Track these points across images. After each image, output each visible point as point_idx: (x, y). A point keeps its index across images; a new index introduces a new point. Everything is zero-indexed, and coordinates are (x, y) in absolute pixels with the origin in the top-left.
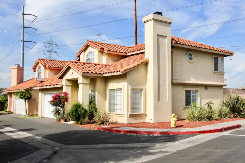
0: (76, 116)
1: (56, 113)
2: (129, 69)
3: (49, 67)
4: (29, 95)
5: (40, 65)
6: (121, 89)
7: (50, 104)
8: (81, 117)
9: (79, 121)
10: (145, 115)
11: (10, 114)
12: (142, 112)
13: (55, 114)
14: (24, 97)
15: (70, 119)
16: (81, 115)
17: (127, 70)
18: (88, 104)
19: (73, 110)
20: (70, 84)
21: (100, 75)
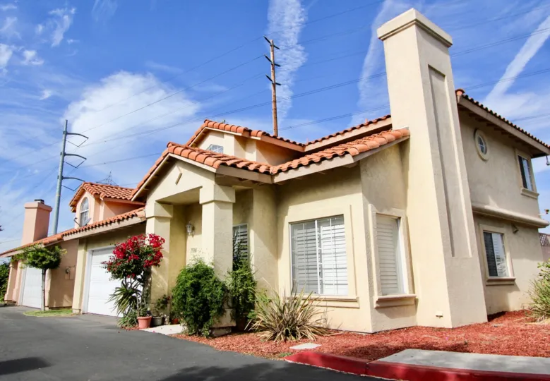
0: (195, 308)
1: (122, 299)
2: (370, 150)
3: (106, 197)
4: (54, 256)
5: (87, 195)
6: (339, 219)
7: (106, 270)
8: (214, 311)
9: (205, 325)
10: (413, 302)
11: (9, 305)
12: (405, 292)
13: (120, 303)
14: (41, 261)
15: (163, 319)
16: (212, 303)
17: (367, 151)
18: (232, 267)
19: (188, 285)
20: (168, 215)
21: (266, 180)
